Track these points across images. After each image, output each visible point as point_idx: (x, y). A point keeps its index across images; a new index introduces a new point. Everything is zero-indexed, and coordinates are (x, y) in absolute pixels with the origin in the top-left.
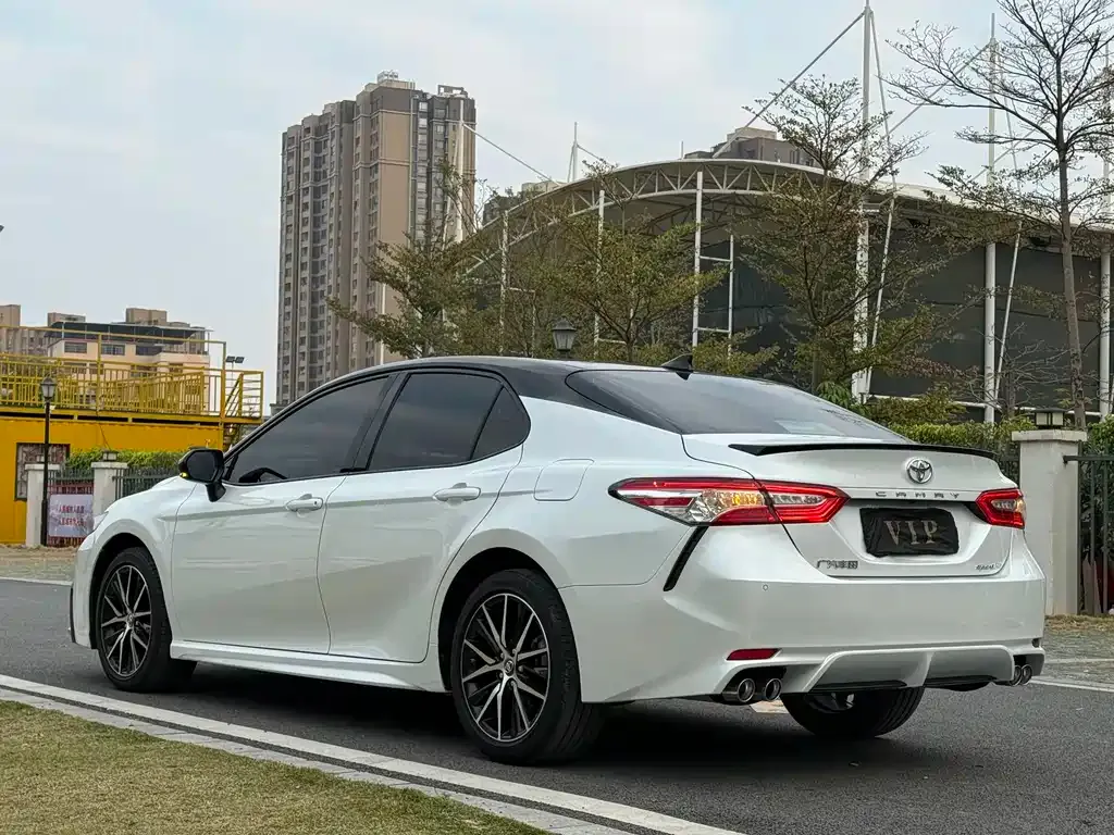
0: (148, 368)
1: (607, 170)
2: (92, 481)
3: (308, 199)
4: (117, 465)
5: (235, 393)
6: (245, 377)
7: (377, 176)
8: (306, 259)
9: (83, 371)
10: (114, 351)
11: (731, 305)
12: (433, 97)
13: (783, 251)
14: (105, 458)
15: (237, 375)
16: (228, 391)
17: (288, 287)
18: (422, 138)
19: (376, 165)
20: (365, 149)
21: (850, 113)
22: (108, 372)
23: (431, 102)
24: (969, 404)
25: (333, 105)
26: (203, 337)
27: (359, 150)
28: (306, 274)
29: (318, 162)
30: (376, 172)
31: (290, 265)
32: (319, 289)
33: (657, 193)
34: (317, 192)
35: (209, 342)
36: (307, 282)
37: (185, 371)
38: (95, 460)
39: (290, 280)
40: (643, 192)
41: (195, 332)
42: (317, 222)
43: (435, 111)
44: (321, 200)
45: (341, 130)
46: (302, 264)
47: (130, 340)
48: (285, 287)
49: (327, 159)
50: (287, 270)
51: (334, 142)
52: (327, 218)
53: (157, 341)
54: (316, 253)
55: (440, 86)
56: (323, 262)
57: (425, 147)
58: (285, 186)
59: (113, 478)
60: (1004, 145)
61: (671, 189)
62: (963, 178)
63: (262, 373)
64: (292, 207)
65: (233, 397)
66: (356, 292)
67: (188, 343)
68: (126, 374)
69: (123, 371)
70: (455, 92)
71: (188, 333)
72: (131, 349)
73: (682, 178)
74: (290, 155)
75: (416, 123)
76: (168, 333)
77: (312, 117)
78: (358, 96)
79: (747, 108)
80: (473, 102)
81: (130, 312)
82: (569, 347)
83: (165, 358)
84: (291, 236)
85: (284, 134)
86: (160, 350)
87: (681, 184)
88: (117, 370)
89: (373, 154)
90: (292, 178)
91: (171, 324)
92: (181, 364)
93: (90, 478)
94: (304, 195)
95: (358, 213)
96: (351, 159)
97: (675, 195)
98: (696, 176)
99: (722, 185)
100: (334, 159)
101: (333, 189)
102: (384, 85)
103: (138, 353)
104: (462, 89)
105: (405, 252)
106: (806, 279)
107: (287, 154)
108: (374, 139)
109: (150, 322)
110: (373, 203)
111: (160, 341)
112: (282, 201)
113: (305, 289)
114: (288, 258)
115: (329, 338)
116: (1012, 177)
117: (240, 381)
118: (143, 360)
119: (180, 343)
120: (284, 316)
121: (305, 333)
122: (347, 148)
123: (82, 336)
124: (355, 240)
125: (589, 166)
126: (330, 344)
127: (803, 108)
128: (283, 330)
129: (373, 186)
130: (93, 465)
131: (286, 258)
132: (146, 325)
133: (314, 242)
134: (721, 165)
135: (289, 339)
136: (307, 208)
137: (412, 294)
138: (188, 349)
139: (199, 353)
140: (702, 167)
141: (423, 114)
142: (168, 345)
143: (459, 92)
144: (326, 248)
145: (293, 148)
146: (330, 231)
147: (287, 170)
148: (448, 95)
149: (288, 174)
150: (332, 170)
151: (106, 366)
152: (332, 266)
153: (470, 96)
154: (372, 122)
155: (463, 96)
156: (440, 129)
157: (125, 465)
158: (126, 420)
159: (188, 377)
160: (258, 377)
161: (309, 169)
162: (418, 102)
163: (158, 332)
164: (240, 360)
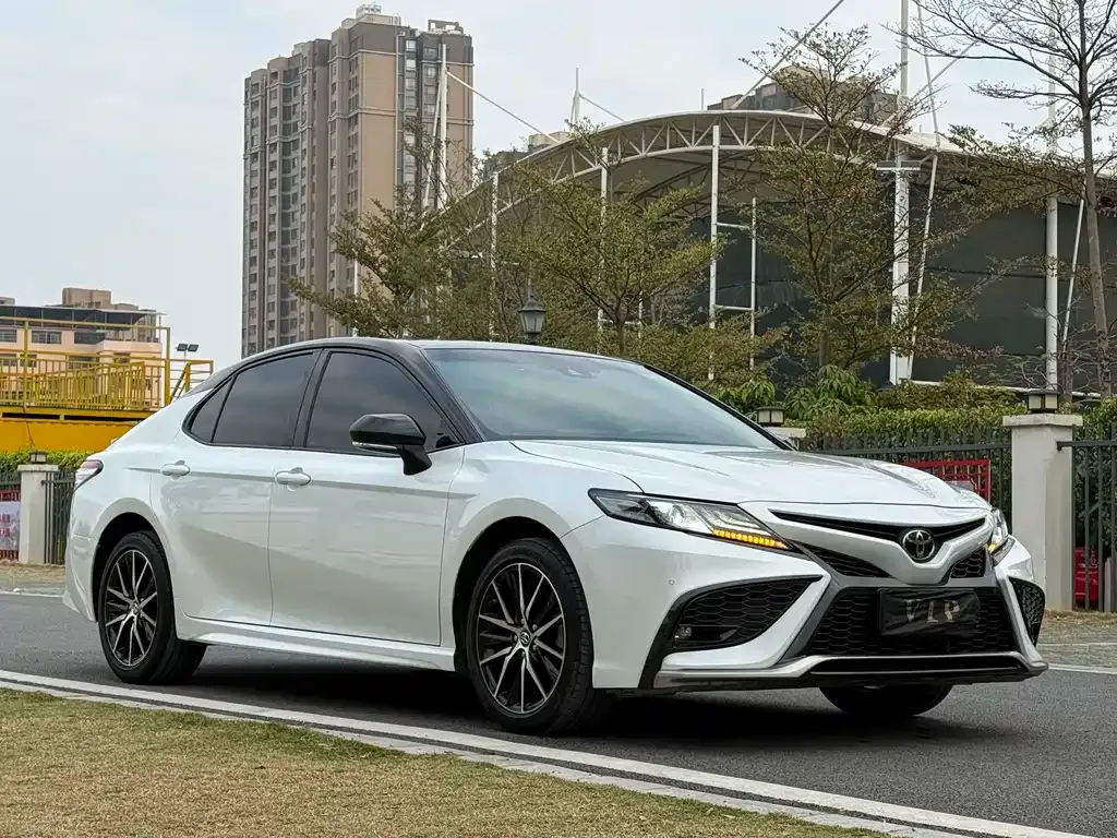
0: (89, 359)
1: (592, 129)
2: (20, 486)
3: (276, 156)
4: (47, 467)
5: (181, 386)
6: (193, 368)
7: (357, 129)
8: (275, 227)
9: (14, 363)
10: (49, 339)
11: (753, 279)
12: (423, 34)
13: (787, 220)
14: (33, 459)
15: (182, 366)
16: (173, 384)
17: (253, 261)
18: (410, 83)
19: (357, 115)
20: (342, 95)
21: (858, 65)
22: (43, 364)
23: (421, 40)
24: (1020, 389)
25: (303, 45)
26: (153, 322)
27: (335, 97)
28: (274, 245)
29: (287, 113)
30: (356, 123)
31: (256, 235)
32: (290, 264)
33: (668, 151)
34: (287, 149)
35: (160, 328)
36: (276, 254)
37: (132, 361)
38: (22, 463)
39: (256, 252)
40: (652, 149)
41: (144, 315)
42: (286, 184)
43: (425, 50)
44: (291, 157)
45: (314, 74)
46: (270, 234)
47: (68, 327)
48: (250, 261)
49: (298, 109)
50: (251, 241)
51: (306, 89)
52: (297, 180)
53: (99, 328)
54: (286, 219)
55: (430, 22)
56: (295, 231)
57: (413, 94)
58: (249, 141)
59: (43, 482)
60: (1026, 100)
61: (685, 145)
62: (976, 137)
63: (211, 363)
64: (257, 166)
65: (179, 391)
66: (333, 266)
67: (136, 331)
68: (63, 365)
69: (60, 362)
70: (448, 27)
71: (135, 317)
72: (68, 337)
73: (696, 132)
74: (255, 105)
75: (403, 64)
76: (112, 317)
77: (280, 59)
78: (333, 34)
79: (743, 60)
80: (470, 38)
81: (67, 293)
82: (538, 330)
83: (109, 346)
84: (257, 201)
85: (247, 80)
86: (102, 337)
87: (696, 141)
88: (53, 361)
89: (353, 103)
90: (257, 130)
91: (116, 307)
92: (127, 354)
93: (16, 482)
94: (271, 152)
95: (334, 173)
96: (326, 107)
97: (690, 152)
98: (712, 129)
99: (742, 139)
100: (306, 109)
101: (305, 145)
102: (363, 20)
103: (77, 341)
104: (456, 24)
105: (375, 223)
106: (811, 250)
107: (251, 104)
108: (353, 84)
109: (91, 304)
110: (352, 160)
111: (104, 328)
112: (245, 159)
113: (274, 263)
114: (253, 226)
115: (302, 321)
116: (1035, 136)
117: (186, 372)
118: (84, 349)
119: (128, 329)
120: (248, 295)
121: (274, 316)
122: (321, 96)
123: (11, 323)
124: (332, 205)
125: (572, 126)
126: (303, 328)
127: (805, 60)
128: (248, 313)
129: (352, 141)
130: (20, 467)
131: (250, 227)
132: (86, 308)
133: (284, 208)
134: (742, 117)
135: (255, 322)
136: (275, 167)
137: (383, 270)
138: (136, 336)
139: (149, 340)
140: (721, 119)
141: (411, 55)
142: (112, 332)
143: (453, 27)
144: (297, 215)
145: (257, 97)
146: (303, 194)
147: (250, 123)
148: (440, 31)
149: (253, 126)
150: (303, 122)
151: (39, 356)
152: (304, 237)
153: (466, 33)
154: (351, 64)
155: (459, 33)
156: (431, 72)
157: (55, 468)
158: (57, 417)
159: (134, 368)
160: (207, 367)
161: (276, 121)
162: (404, 40)
163: (100, 316)
164: (193, 348)
